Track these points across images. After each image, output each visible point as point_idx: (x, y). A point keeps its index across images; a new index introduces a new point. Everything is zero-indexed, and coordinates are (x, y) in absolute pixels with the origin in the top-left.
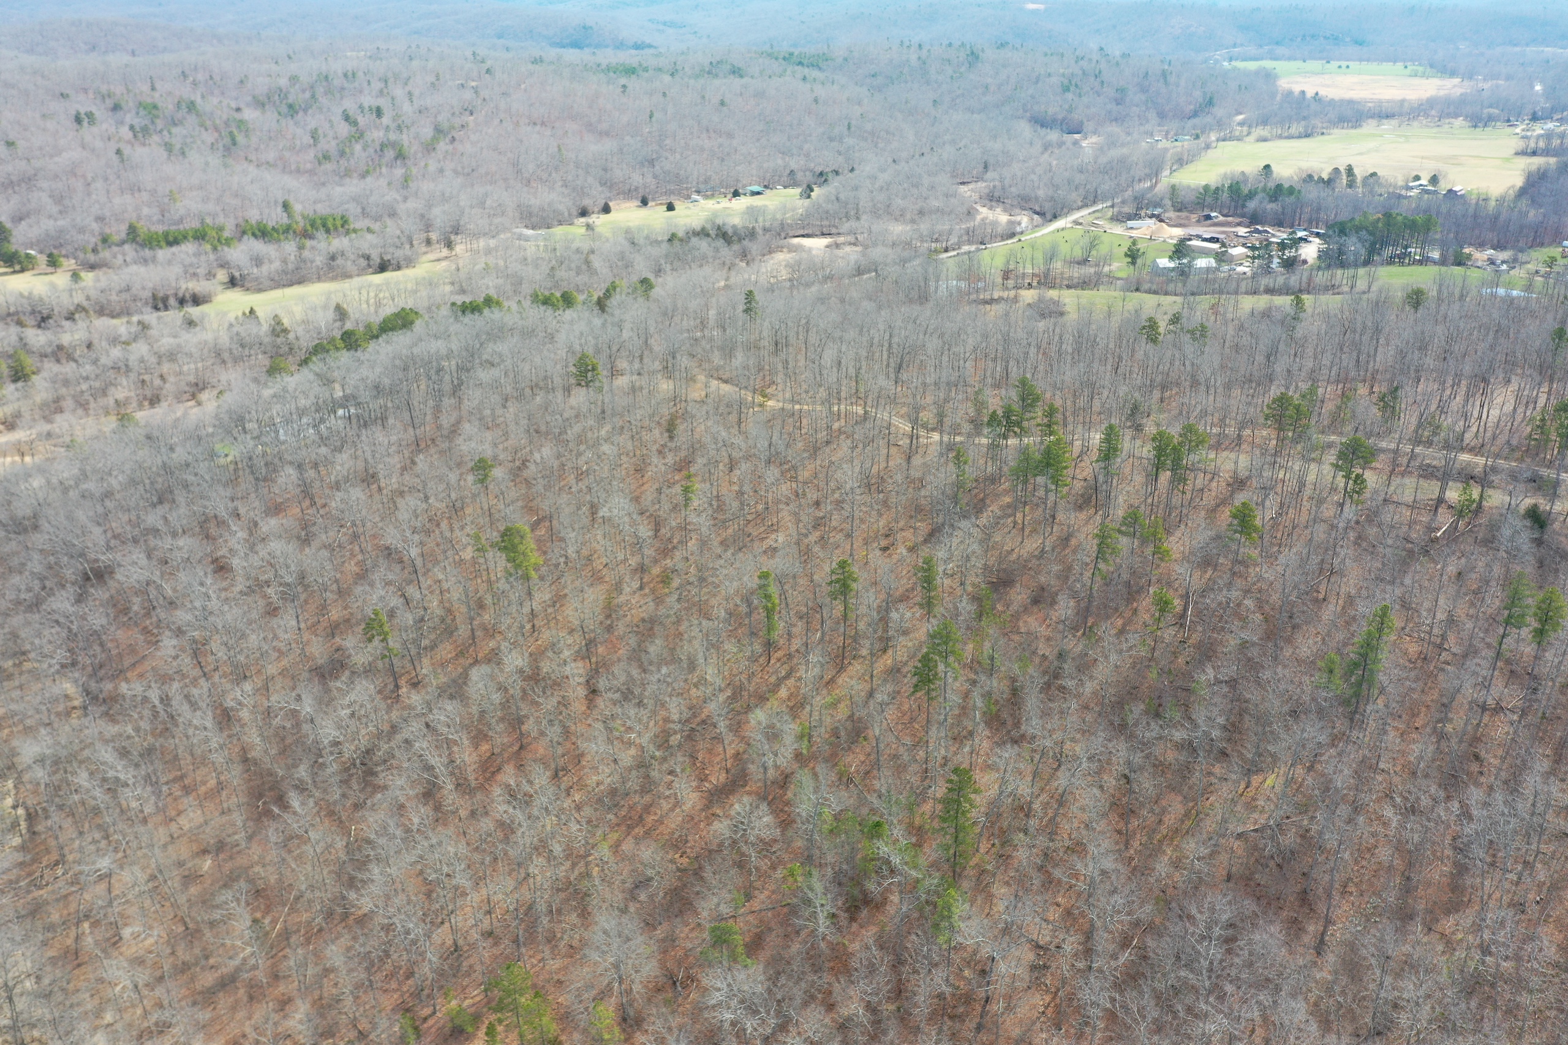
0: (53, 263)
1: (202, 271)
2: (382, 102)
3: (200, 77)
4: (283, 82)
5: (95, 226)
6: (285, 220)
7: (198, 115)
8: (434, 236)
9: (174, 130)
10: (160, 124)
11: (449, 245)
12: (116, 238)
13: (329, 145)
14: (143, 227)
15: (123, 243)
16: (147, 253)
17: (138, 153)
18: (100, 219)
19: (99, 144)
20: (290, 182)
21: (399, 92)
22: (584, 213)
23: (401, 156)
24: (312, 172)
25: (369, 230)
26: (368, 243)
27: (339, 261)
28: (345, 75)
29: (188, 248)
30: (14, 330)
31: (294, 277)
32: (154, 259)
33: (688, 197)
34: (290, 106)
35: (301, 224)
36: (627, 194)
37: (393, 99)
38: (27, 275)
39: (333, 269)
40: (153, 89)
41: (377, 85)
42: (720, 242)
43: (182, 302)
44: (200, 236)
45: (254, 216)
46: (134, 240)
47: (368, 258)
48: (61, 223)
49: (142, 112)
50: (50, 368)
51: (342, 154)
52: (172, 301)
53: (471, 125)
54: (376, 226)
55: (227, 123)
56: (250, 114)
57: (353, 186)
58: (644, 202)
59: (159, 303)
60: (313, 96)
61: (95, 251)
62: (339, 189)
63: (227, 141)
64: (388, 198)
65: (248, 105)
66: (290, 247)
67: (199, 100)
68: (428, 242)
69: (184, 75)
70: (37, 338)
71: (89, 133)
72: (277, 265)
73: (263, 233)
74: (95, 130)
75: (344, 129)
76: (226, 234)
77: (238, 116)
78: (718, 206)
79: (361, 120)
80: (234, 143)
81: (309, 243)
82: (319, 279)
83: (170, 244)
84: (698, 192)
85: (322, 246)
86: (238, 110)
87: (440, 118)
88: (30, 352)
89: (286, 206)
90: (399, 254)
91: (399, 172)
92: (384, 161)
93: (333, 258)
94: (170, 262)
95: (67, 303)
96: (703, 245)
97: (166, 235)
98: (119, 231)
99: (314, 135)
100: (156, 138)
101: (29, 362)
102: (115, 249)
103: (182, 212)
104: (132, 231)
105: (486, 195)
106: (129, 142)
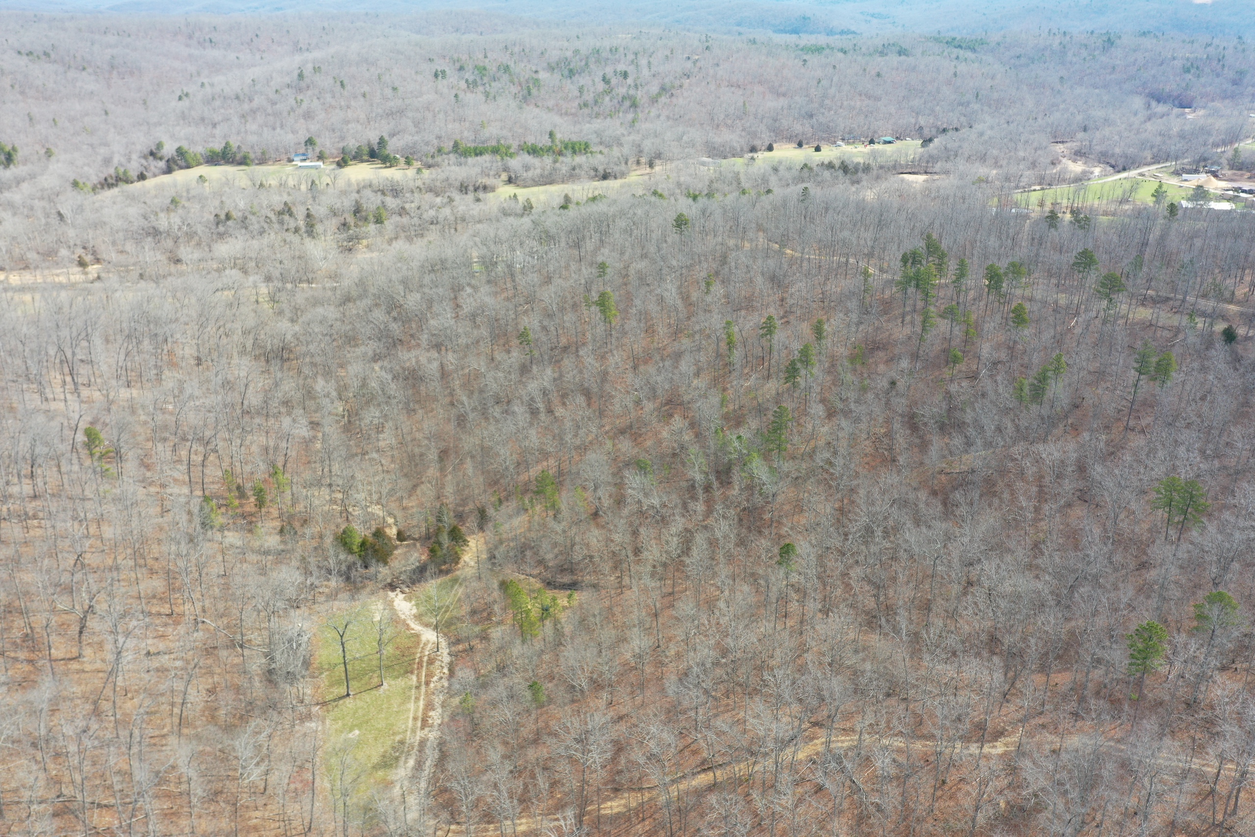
0: (408, 162)
1: (492, 173)
2: (631, 69)
3: (516, 49)
4: (569, 54)
5: (435, 142)
6: (550, 144)
7: (510, 75)
8: (643, 160)
9: (493, 84)
10: (486, 79)
11: (651, 165)
12: (446, 150)
13: (589, 97)
14: (462, 145)
15: (449, 153)
16: (463, 159)
17: (469, 97)
18: (439, 137)
19: (445, 90)
20: (557, 119)
21: (643, 62)
22: (753, 149)
23: (634, 105)
24: (574, 115)
25: (601, 152)
26: (599, 161)
27: (577, 171)
28: (611, 50)
29: (487, 157)
30: (380, 197)
31: (547, 180)
32: (466, 164)
33: (835, 143)
34: (571, 71)
35: (559, 146)
36: (789, 139)
37: (637, 66)
38: (393, 169)
39: (572, 175)
40: (486, 57)
41: (631, 57)
43: (476, 190)
44: (495, 151)
45: (531, 140)
46: (456, 152)
47: (596, 170)
48: (416, 138)
49: (476, 72)
50: (396, 218)
51: (596, 102)
52: (471, 188)
53: (686, 85)
54: (605, 151)
55: (527, 81)
56: (543, 75)
57: (597, 124)
58: (800, 145)
59: (463, 188)
60: (587, 64)
61: (433, 157)
62: (588, 125)
63: (525, 92)
64: (618, 132)
65: (544, 69)
66: (548, 160)
67: (512, 65)
68: (638, 163)
69: (506, 47)
70: (391, 202)
71: (442, 84)
72: (538, 171)
73: (534, 151)
74: (445, 82)
75: (601, 86)
76: (512, 150)
77: (535, 76)
78: (855, 150)
79: (614, 81)
80: (529, 93)
81: (561, 159)
82: (563, 182)
83: (476, 155)
84: (843, 140)
85: (567, 161)
86: (536, 72)
87: (667, 80)
88: (386, 210)
89: (551, 135)
90: (616, 169)
91: (630, 116)
92: (622, 109)
93: (574, 169)
94: (474, 166)
95: (411, 184)
97: (475, 149)
98: (448, 145)
99: (581, 90)
100: (481, 88)
101: (384, 214)
102: (444, 156)
103: (487, 135)
104: (456, 145)
105: (684, 133)
106: (464, 90)
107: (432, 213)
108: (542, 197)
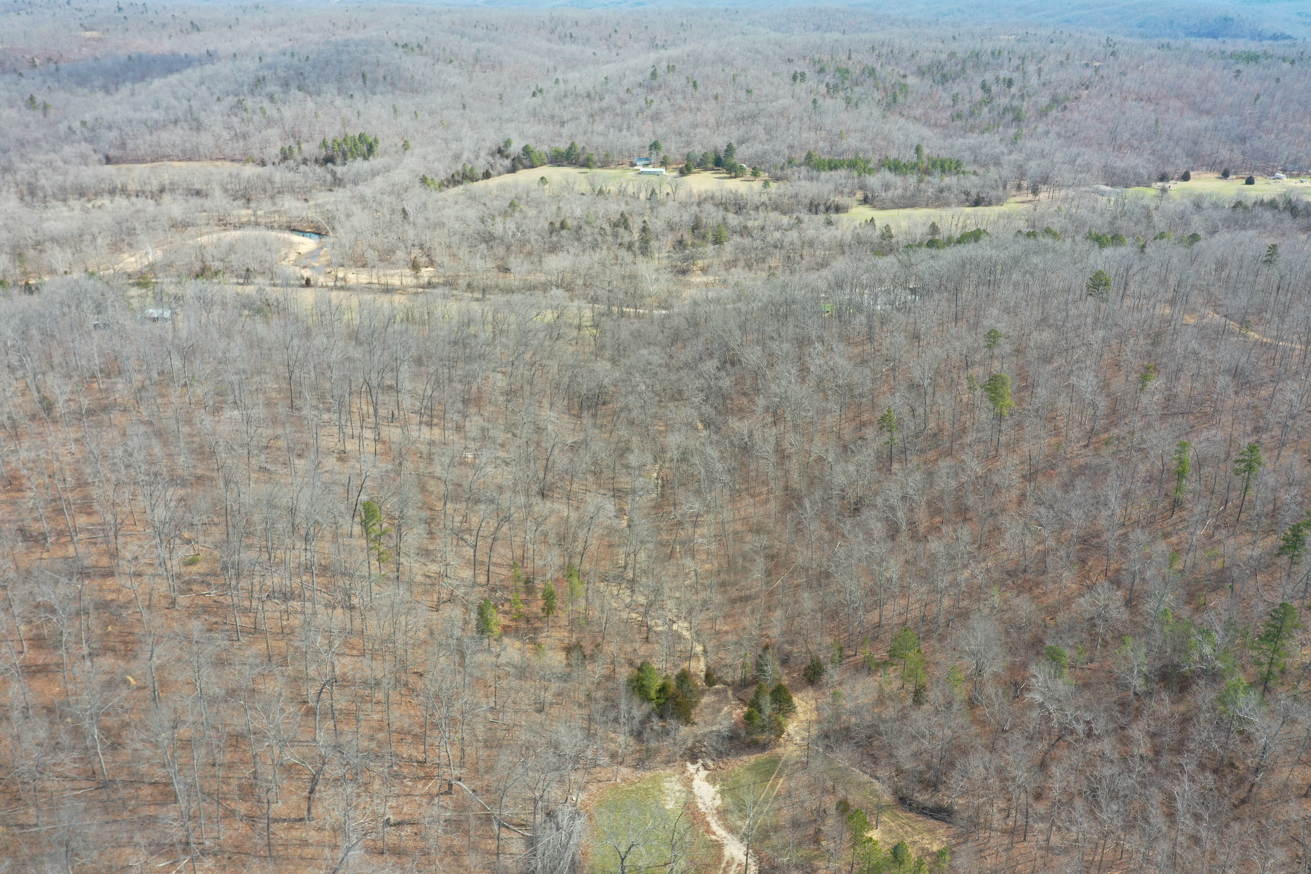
0: (755, 174)
1: (846, 190)
2: (1016, 76)
3: (884, 51)
4: (943, 57)
5: (786, 151)
6: (915, 160)
7: (875, 79)
8: (1025, 184)
9: (856, 89)
10: (847, 83)
11: (1035, 191)
12: (797, 162)
13: (964, 107)
14: (817, 156)
15: (800, 165)
16: (815, 173)
17: (828, 103)
18: (791, 147)
19: (803, 95)
20: (926, 132)
21: (1031, 68)
22: (1163, 178)
23: (1018, 119)
24: (944, 127)
25: (975, 173)
26: (971, 183)
27: (945, 194)
28: (993, 53)
29: (842, 172)
30: (721, 213)
31: (909, 202)
32: (818, 178)
33: (1273, 174)
34: (944, 76)
35: (926, 163)
36: (1211, 166)
37: (1025, 73)
38: (738, 179)
39: (939, 200)
40: (849, 58)
41: (1016, 62)
42: (1287, 215)
43: (828, 209)
44: (852, 165)
45: (893, 154)
46: (808, 164)
47: (967, 194)
48: (766, 147)
49: (838, 75)
50: (737, 239)
51: (972, 114)
52: (822, 208)
53: (1084, 97)
54: (981, 171)
55: (893, 87)
56: (912, 80)
57: (973, 139)
58: (1225, 175)
59: (813, 207)
60: (963, 69)
61: (782, 168)
62: (961, 140)
63: (890, 99)
64: (997, 150)
65: (912, 73)
66: (912, 179)
67: (878, 68)
68: (1019, 187)
69: (873, 49)
70: (733, 220)
71: (800, 87)
72: (899, 191)
73: (896, 167)
74: (803, 85)
75: (979, 95)
76: (871, 166)
77: (903, 81)
78: (1300, 185)
79: (994, 89)
80: (895, 100)
81: (927, 178)
82: (927, 206)
83: (831, 169)
84: (1284, 171)
85: (936, 180)
86: (905, 76)
87: (1059, 91)
88: (727, 228)
89: (918, 149)
90: (993, 193)
91: (1012, 131)
92: (1003, 122)
93: (941, 191)
94: (827, 181)
95: (757, 199)
96: (1268, 215)
97: (830, 162)
98: (800, 156)
99: (955, 99)
100: (842, 94)
101: (725, 233)
102: (795, 168)
103: (845, 147)
104: (809, 156)
105: (1079, 155)
106: (823, 96)
107: (777, 235)
108: (904, 224)
